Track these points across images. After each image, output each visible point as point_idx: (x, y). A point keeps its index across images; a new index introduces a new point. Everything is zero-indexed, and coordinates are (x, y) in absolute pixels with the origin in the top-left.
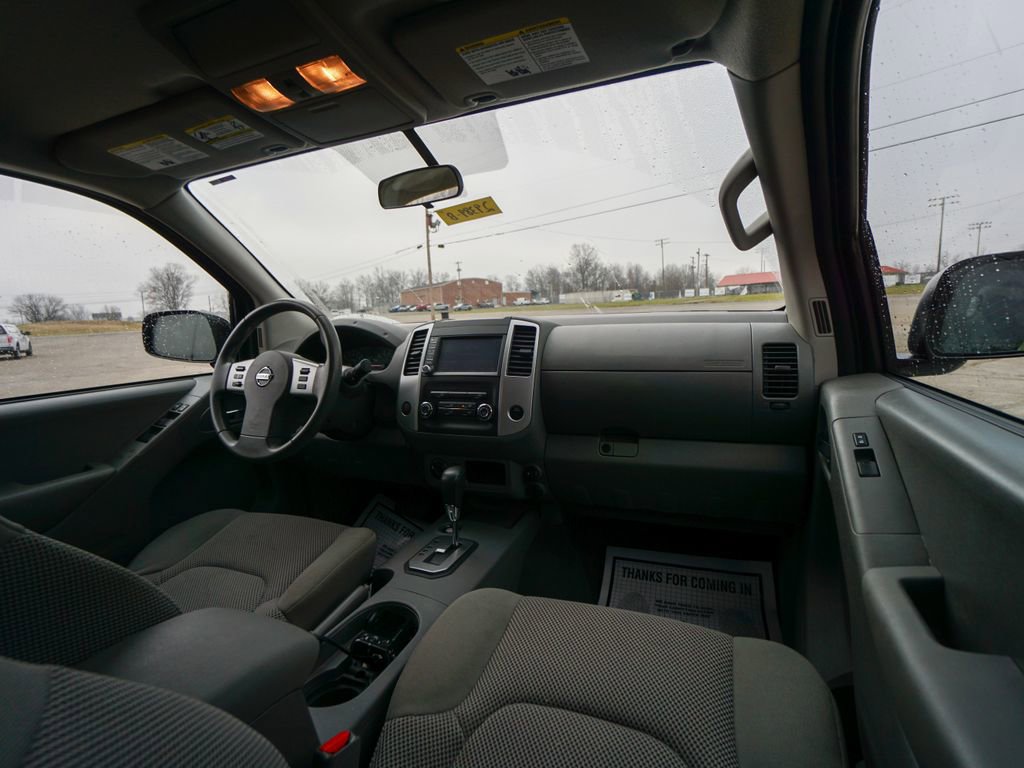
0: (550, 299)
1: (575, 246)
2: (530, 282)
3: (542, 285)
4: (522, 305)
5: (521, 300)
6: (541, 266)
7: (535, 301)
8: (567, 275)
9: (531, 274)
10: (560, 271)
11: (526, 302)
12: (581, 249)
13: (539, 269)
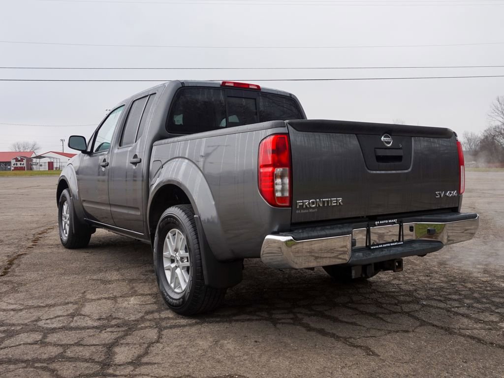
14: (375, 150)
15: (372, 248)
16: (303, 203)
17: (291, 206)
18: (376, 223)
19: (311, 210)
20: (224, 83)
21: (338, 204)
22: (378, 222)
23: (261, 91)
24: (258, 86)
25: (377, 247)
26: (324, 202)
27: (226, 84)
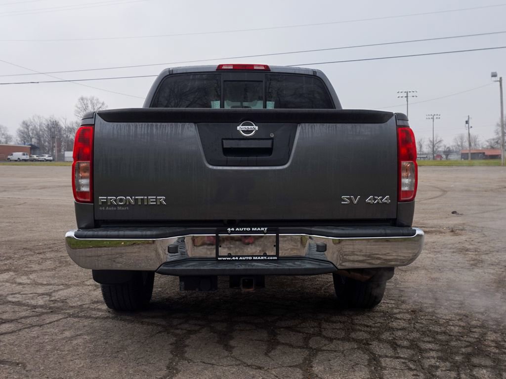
0: (52, 155)
1: (82, 99)
2: (25, 136)
3: (39, 140)
4: (19, 160)
5: (17, 155)
6: (39, 117)
7: (35, 157)
8: (70, 130)
9: (26, 125)
10: (63, 125)
11: (25, 157)
12: (89, 102)
13: (36, 120)
14: (222, 142)
15: (219, 259)
16: (107, 199)
17: (92, 201)
18: (229, 229)
19: (119, 208)
20: (220, 66)
21: (159, 203)
22: (233, 229)
23: (271, 71)
24: (266, 67)
25: (229, 259)
26: (136, 200)
27: (223, 68)
